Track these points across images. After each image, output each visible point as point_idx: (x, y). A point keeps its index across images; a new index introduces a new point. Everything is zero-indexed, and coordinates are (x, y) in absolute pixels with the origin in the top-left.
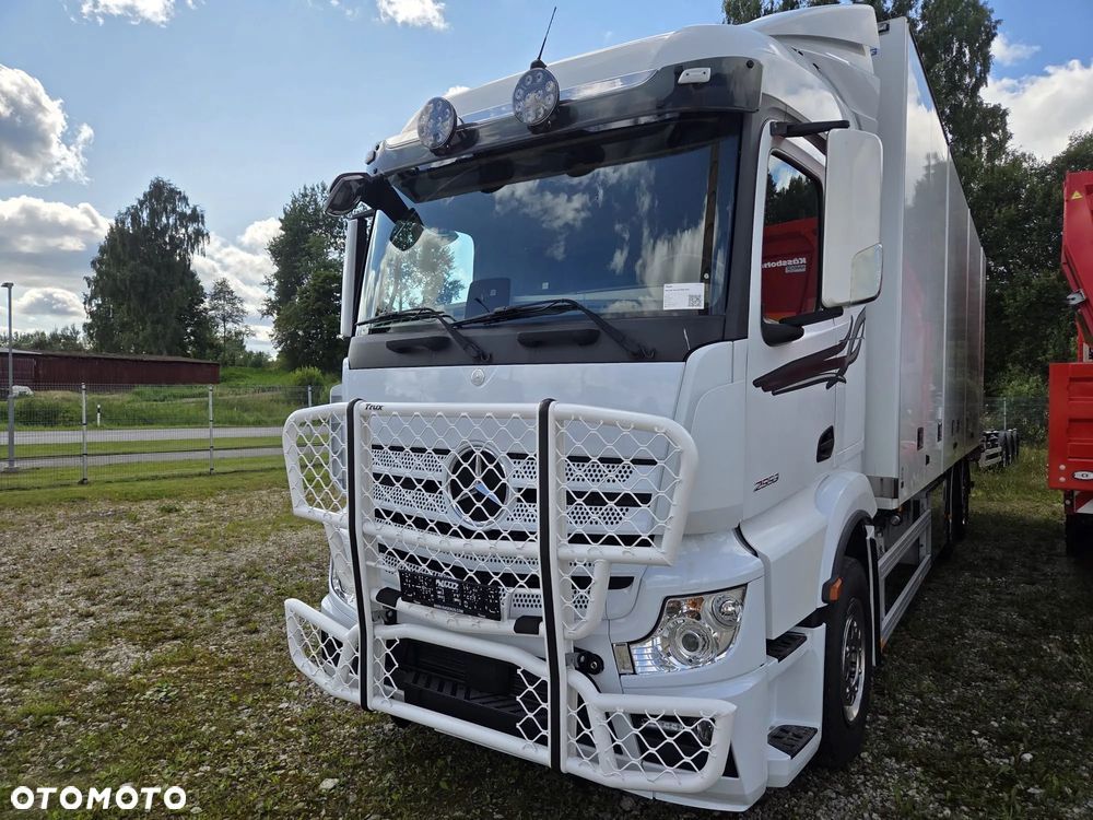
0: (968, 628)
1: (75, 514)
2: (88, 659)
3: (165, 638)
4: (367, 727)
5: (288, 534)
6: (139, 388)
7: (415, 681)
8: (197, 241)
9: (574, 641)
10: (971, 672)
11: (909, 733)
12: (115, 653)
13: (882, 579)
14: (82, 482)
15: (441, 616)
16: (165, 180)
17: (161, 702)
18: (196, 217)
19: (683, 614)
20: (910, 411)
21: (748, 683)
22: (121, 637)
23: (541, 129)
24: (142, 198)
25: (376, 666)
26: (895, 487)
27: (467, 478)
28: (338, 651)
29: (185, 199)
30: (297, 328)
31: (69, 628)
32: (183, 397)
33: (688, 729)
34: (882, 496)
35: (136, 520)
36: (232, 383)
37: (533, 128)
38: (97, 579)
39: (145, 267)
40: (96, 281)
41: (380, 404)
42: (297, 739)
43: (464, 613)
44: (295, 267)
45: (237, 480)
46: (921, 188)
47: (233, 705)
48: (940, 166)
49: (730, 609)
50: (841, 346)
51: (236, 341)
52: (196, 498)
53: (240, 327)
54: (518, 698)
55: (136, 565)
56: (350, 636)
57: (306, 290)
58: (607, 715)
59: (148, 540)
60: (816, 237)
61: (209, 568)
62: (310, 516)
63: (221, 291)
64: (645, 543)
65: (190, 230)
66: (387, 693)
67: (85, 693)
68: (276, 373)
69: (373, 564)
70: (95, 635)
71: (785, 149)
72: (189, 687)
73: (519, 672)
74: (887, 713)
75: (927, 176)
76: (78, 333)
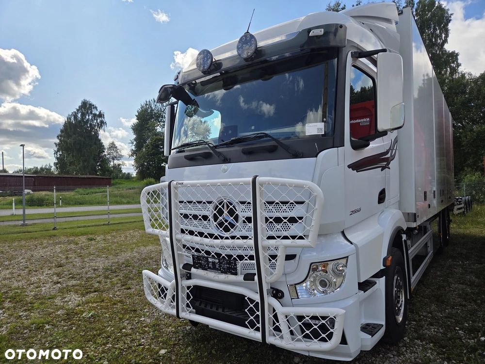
0: (452, 283)
1: (51, 242)
2: (58, 301)
3: (90, 292)
4: (179, 328)
5: (142, 248)
6: (78, 190)
7: (200, 305)
8: (101, 126)
9: (271, 284)
10: (454, 302)
11: (426, 329)
12: (69, 298)
13: (410, 259)
14: (54, 229)
15: (211, 274)
16: (87, 100)
17: (90, 318)
18: (101, 115)
19: (319, 271)
20: (420, 189)
21: (350, 302)
22: (72, 291)
23: (249, 60)
24: (78, 108)
25: (183, 298)
26: (414, 217)
27: (221, 212)
28: (166, 292)
29: (96, 108)
30: (144, 162)
31: (50, 288)
32: (96, 193)
33: (324, 322)
34: (409, 221)
35: (77, 244)
36: (117, 186)
37: (246, 60)
38: (61, 268)
39: (79, 137)
40: (59, 144)
41: (182, 182)
42: (148, 333)
43: (221, 273)
44: (143, 135)
45: (120, 226)
46: (421, 90)
47: (121, 319)
48: (429, 79)
49: (341, 269)
50: (387, 153)
51: (118, 168)
52: (102, 234)
53: (120, 162)
54: (246, 310)
55: (78, 262)
56: (171, 285)
57: (148, 145)
58: (286, 317)
59: (82, 252)
60: (374, 109)
61: (109, 263)
62: (153, 233)
63: (112, 147)
64: (301, 238)
65: (98, 121)
66: (188, 310)
67: (57, 315)
68: (136, 181)
69: (180, 253)
70: (61, 291)
71: (358, 64)
72: (101, 312)
73: (246, 298)
74: (415, 321)
75: (424, 84)
76: (52, 167)
